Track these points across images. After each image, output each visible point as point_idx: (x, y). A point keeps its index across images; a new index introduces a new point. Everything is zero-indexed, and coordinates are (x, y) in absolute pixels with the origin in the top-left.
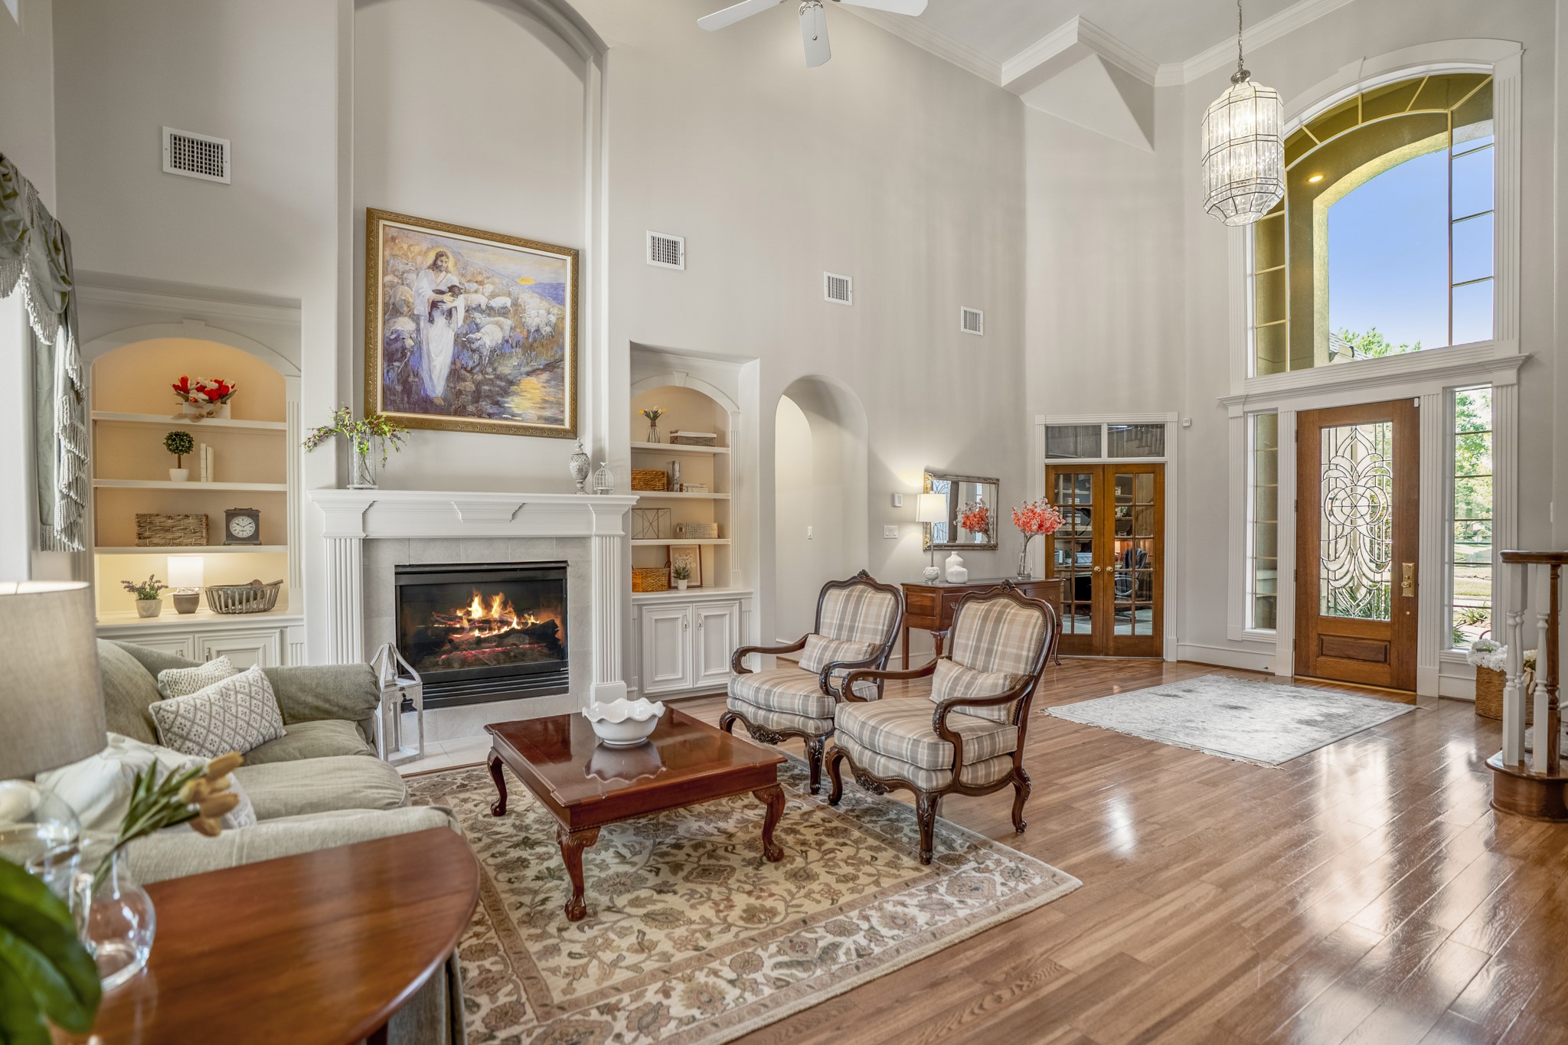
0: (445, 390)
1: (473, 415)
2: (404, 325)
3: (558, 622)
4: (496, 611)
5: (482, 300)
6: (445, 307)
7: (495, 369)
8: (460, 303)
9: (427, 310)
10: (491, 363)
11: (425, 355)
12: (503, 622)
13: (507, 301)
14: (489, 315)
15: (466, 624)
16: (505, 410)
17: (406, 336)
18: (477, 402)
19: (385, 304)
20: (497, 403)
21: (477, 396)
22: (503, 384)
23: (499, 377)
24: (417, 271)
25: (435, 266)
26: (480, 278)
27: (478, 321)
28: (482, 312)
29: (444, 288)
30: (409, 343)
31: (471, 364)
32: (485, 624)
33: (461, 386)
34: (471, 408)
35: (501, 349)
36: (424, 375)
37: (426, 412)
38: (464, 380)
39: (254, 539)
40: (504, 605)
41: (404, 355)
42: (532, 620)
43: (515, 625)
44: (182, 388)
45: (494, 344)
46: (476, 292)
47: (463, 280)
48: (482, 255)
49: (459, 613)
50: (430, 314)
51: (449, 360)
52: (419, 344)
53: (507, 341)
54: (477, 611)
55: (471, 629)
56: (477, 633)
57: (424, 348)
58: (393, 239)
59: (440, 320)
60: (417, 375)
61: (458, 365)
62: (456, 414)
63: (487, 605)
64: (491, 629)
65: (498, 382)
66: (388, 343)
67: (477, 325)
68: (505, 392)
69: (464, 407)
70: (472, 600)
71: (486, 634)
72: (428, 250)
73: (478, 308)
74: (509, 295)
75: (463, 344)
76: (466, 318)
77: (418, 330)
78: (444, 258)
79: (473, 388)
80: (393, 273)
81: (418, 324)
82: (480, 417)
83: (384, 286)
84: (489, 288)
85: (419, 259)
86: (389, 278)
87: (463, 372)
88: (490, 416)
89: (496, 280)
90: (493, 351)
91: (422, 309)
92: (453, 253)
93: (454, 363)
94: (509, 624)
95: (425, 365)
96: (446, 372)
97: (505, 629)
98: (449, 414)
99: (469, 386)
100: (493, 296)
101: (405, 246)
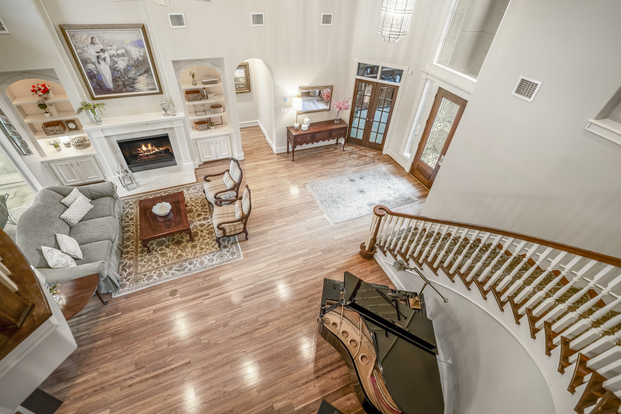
0: (113, 86)
1: (125, 92)
2: (91, 66)
3: (169, 148)
4: (150, 148)
5: (115, 53)
6: (102, 57)
7: (127, 76)
8: (106, 55)
9: (96, 60)
10: (125, 74)
11: (102, 75)
12: (153, 150)
13: (123, 51)
14: (118, 57)
15: (142, 152)
16: (136, 89)
17: (93, 70)
18: (125, 88)
19: (81, 61)
20: (132, 87)
21: (125, 86)
22: (132, 80)
23: (130, 78)
24: (87, 46)
25: (92, 43)
26: (110, 44)
27: (115, 60)
28: (116, 57)
29: (99, 51)
30: (95, 72)
31: (118, 76)
32: (148, 151)
33: (118, 83)
34: (124, 90)
35: (127, 68)
36: (104, 82)
37: (110, 93)
38: (118, 81)
39: (77, 129)
40: (152, 146)
41: (95, 77)
42: (161, 149)
43: (157, 150)
44: (34, 90)
45: (124, 67)
46: (111, 49)
47: (104, 46)
48: (108, 35)
49: (139, 149)
50: (98, 61)
51: (111, 76)
52: (98, 72)
53: (128, 65)
54: (144, 148)
55: (144, 153)
56: (146, 153)
57: (101, 73)
58: (73, 36)
59: (102, 62)
60: (102, 82)
61: (115, 77)
62: (120, 92)
63: (147, 147)
64: (150, 152)
65: (130, 80)
66: (88, 74)
67: (115, 62)
68: (134, 83)
69: (122, 90)
70: (142, 146)
72: (87, 37)
73: (114, 55)
74: (123, 48)
75: (113, 69)
76: (111, 60)
77: (96, 67)
78: (94, 39)
79: (122, 83)
80: (79, 48)
81: (95, 65)
82: (128, 92)
83: (78, 54)
84: (115, 47)
85: (86, 41)
86: (79, 51)
87: (117, 79)
88: (131, 91)
89: (116, 44)
90: (124, 70)
91: (94, 60)
92: (97, 36)
93: (113, 76)
94: (155, 150)
95: (103, 77)
96: (111, 80)
97: (154, 152)
98: (117, 93)
99: (120, 83)
100: (117, 50)
101: (79, 38)
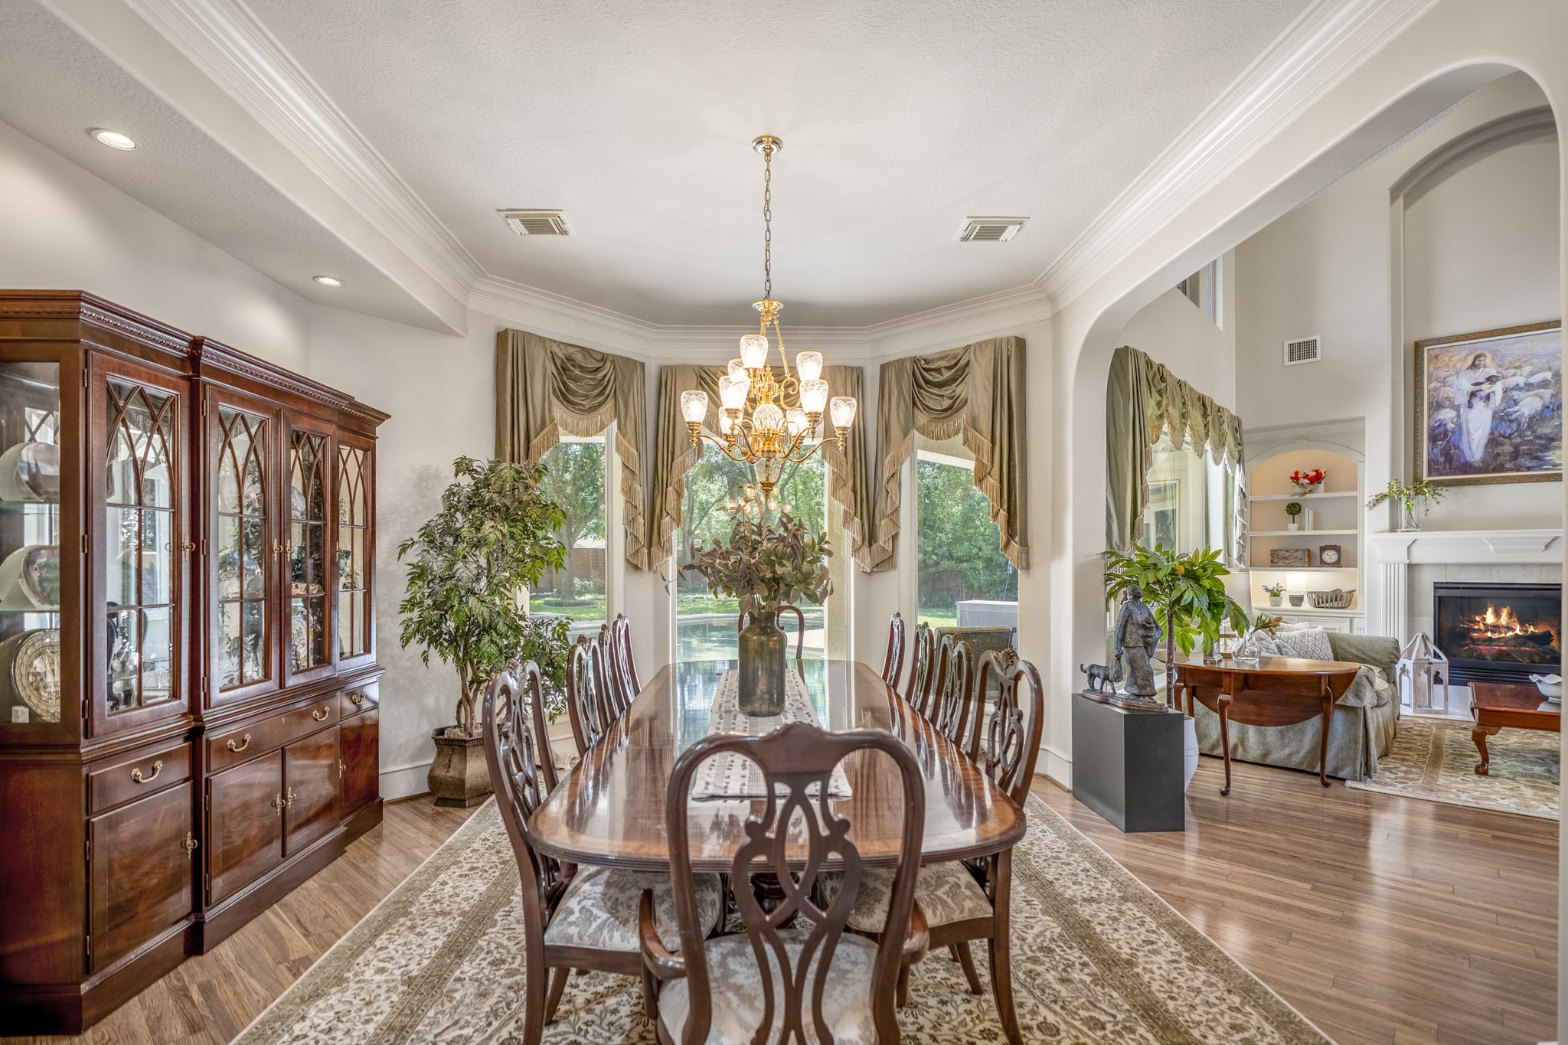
0: (1484, 455)
1: (1511, 470)
2: (1447, 415)
4: (1504, 620)
5: (1521, 380)
6: (1483, 394)
7: (1534, 432)
8: (1498, 388)
9: (1466, 399)
10: (1529, 427)
11: (1464, 432)
12: (1509, 628)
13: (1548, 375)
14: (1528, 390)
15: (1482, 627)
16: (1546, 462)
17: (1448, 421)
18: (1516, 459)
19: (1430, 404)
20: (1537, 458)
21: (1515, 455)
22: (1543, 442)
23: (1539, 437)
24: (1457, 374)
25: (1474, 366)
26: (1518, 364)
27: (1516, 397)
28: (1520, 389)
29: (1481, 380)
30: (1451, 426)
31: (1509, 431)
32: (1495, 628)
33: (1499, 449)
34: (1508, 465)
35: (1540, 415)
36: (1464, 446)
37: (1466, 473)
38: (1502, 445)
39: (1337, 564)
40: (1510, 615)
41: (1446, 435)
42: (1532, 629)
43: (1518, 631)
44: (1295, 478)
45: (1533, 412)
46: (1514, 375)
47: (1500, 370)
48: (1520, 345)
49: (1478, 619)
50: (1469, 402)
51: (1487, 431)
52: (1459, 426)
53: (1548, 407)
54: (1490, 618)
55: (1486, 631)
56: (1489, 634)
57: (1464, 427)
58: (1436, 357)
59: (1478, 404)
60: (1457, 448)
61: (1496, 434)
62: (1494, 471)
63: (1497, 615)
64: (1500, 633)
65: (1538, 441)
66: (1432, 429)
67: (1515, 400)
68: (1546, 448)
69: (1502, 465)
70: (1487, 610)
71: (1496, 636)
72: (1467, 356)
73: (1517, 388)
74: (1550, 369)
75: (1501, 417)
76: (1504, 398)
77: (1458, 416)
78: (1482, 358)
79: (1512, 449)
80: (1437, 380)
81: (1458, 411)
82: (1518, 471)
83: (1429, 391)
84: (1527, 369)
85: (1459, 365)
86: (1433, 385)
87: (1501, 439)
88: (1529, 469)
89: (1535, 361)
90: (1532, 418)
91: (1461, 399)
92: (1491, 352)
93: (1492, 433)
94: (1513, 630)
95: (1465, 439)
96: (1484, 441)
97: (1510, 634)
98: (1488, 472)
99: (1508, 448)
100: (1532, 374)
101: (1447, 359)
